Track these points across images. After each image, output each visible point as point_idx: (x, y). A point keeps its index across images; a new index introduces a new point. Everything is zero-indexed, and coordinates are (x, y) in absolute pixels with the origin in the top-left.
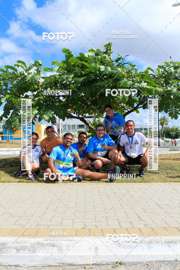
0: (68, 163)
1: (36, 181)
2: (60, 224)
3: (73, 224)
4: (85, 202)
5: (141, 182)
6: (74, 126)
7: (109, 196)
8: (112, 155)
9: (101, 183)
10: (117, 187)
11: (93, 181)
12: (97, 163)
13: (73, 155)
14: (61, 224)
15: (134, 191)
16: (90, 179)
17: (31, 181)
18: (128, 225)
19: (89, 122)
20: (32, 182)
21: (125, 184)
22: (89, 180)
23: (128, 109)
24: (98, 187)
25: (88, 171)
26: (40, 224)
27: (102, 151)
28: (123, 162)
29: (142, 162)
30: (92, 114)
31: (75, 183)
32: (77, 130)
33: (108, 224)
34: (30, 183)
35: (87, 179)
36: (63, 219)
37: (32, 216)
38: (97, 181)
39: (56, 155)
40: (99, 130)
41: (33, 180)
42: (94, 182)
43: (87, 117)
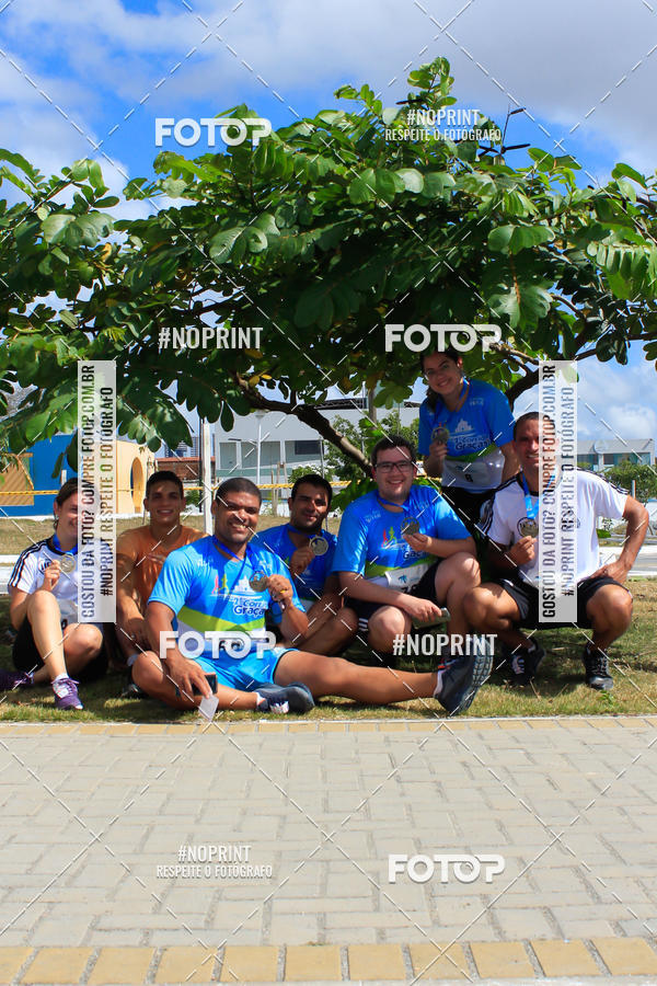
0: (244, 625)
1: (92, 714)
2: (202, 924)
3: (267, 925)
4: (326, 811)
5: (595, 712)
6: (271, 448)
7: (439, 784)
8: (452, 583)
9: (404, 720)
10: (481, 737)
11: (366, 712)
12: (382, 622)
13: (260, 585)
14: (210, 922)
15: (563, 755)
16: (349, 701)
17: (67, 713)
18: (536, 927)
19: (347, 427)
20: (73, 719)
21: (517, 725)
22: (345, 707)
23: (529, 364)
24: (387, 740)
25: (342, 662)
26: (105, 923)
27: (403, 562)
28: (507, 616)
29: (593, 617)
30: (355, 386)
31: (276, 722)
32: (287, 466)
33: (436, 923)
34: (61, 724)
35: (336, 700)
36: (219, 899)
37: (69, 885)
38: (384, 711)
39: (183, 588)
40: (386, 464)
41: (75, 710)
42: (367, 717)
43: (335, 402)
